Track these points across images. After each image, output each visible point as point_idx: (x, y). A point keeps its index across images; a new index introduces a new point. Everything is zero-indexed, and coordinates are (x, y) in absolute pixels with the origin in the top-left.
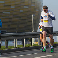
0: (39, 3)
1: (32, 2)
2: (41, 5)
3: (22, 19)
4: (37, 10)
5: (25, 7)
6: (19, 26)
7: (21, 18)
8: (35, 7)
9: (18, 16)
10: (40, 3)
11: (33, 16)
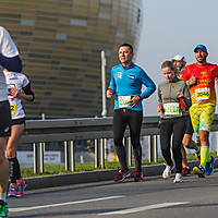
0: (127, 9)
1: (100, 4)
2: (136, 15)
3: (62, 69)
4: (120, 35)
5: (74, 22)
6: (50, 93)
7: (58, 63)
8: (110, 21)
9: (49, 57)
10: (131, 7)
11: (106, 57)
